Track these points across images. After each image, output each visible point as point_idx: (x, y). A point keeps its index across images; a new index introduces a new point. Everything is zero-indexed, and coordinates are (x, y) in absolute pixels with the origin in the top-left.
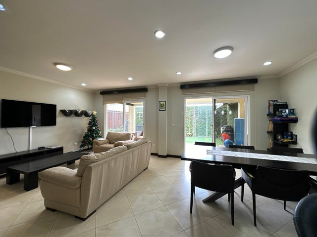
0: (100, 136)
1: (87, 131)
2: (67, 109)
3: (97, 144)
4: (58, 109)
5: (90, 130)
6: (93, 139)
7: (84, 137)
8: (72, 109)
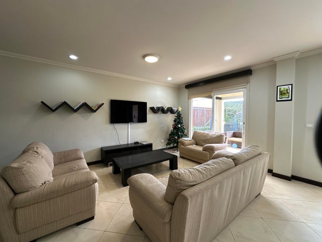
0: (185, 135)
1: (172, 129)
2: (155, 106)
3: (183, 144)
4: (148, 106)
5: (175, 127)
6: (179, 138)
7: (170, 135)
8: (159, 106)
